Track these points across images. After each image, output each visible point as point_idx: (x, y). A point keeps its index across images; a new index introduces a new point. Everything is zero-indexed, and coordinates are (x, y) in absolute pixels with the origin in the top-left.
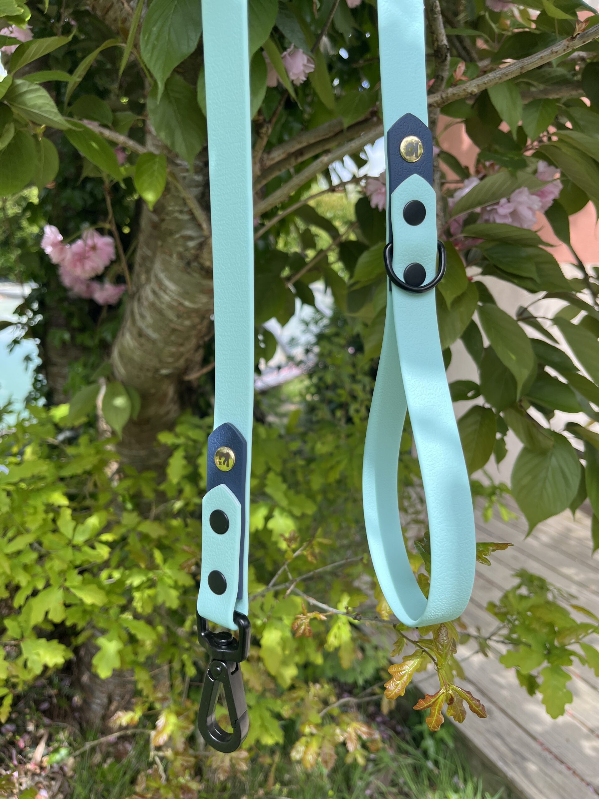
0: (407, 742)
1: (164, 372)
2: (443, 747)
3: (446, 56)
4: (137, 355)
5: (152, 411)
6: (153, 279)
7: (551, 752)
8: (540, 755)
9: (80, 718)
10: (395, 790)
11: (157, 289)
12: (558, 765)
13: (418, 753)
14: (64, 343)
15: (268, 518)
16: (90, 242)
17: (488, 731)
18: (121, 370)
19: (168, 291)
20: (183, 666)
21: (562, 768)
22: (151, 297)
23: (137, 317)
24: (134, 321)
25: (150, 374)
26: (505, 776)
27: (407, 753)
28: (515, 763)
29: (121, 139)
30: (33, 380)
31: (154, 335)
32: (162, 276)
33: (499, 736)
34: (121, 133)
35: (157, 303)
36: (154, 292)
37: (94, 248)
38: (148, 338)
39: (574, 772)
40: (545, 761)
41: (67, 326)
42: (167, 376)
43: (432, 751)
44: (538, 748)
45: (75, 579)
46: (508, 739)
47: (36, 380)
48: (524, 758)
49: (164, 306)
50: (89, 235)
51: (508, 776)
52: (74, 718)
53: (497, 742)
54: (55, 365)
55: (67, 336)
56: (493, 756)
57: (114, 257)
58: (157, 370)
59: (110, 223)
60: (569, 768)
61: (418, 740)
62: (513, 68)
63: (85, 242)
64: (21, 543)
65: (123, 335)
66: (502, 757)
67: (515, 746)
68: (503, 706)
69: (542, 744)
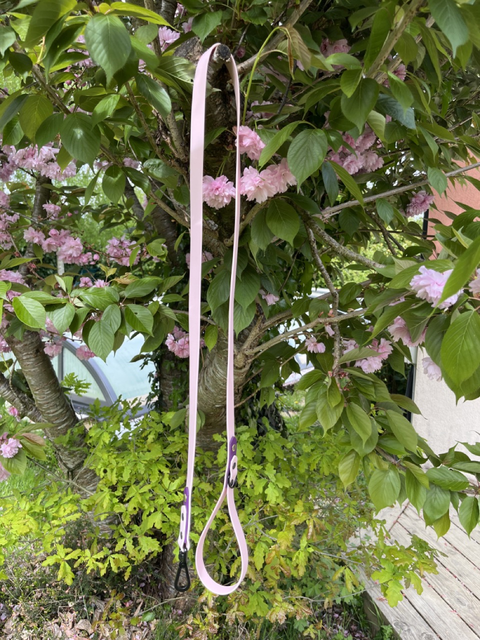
1: (217, 406)
6: (213, 365)
9: (162, 596)
14: (171, 368)
15: (265, 488)
20: (221, 567)
23: (206, 380)
25: (210, 406)
30: (152, 386)
32: (218, 366)
36: (213, 372)
38: (211, 391)
45: (167, 509)
47: (154, 386)
49: (217, 379)
52: (159, 596)
54: (165, 379)
55: (173, 365)
58: (214, 405)
64: (146, 488)
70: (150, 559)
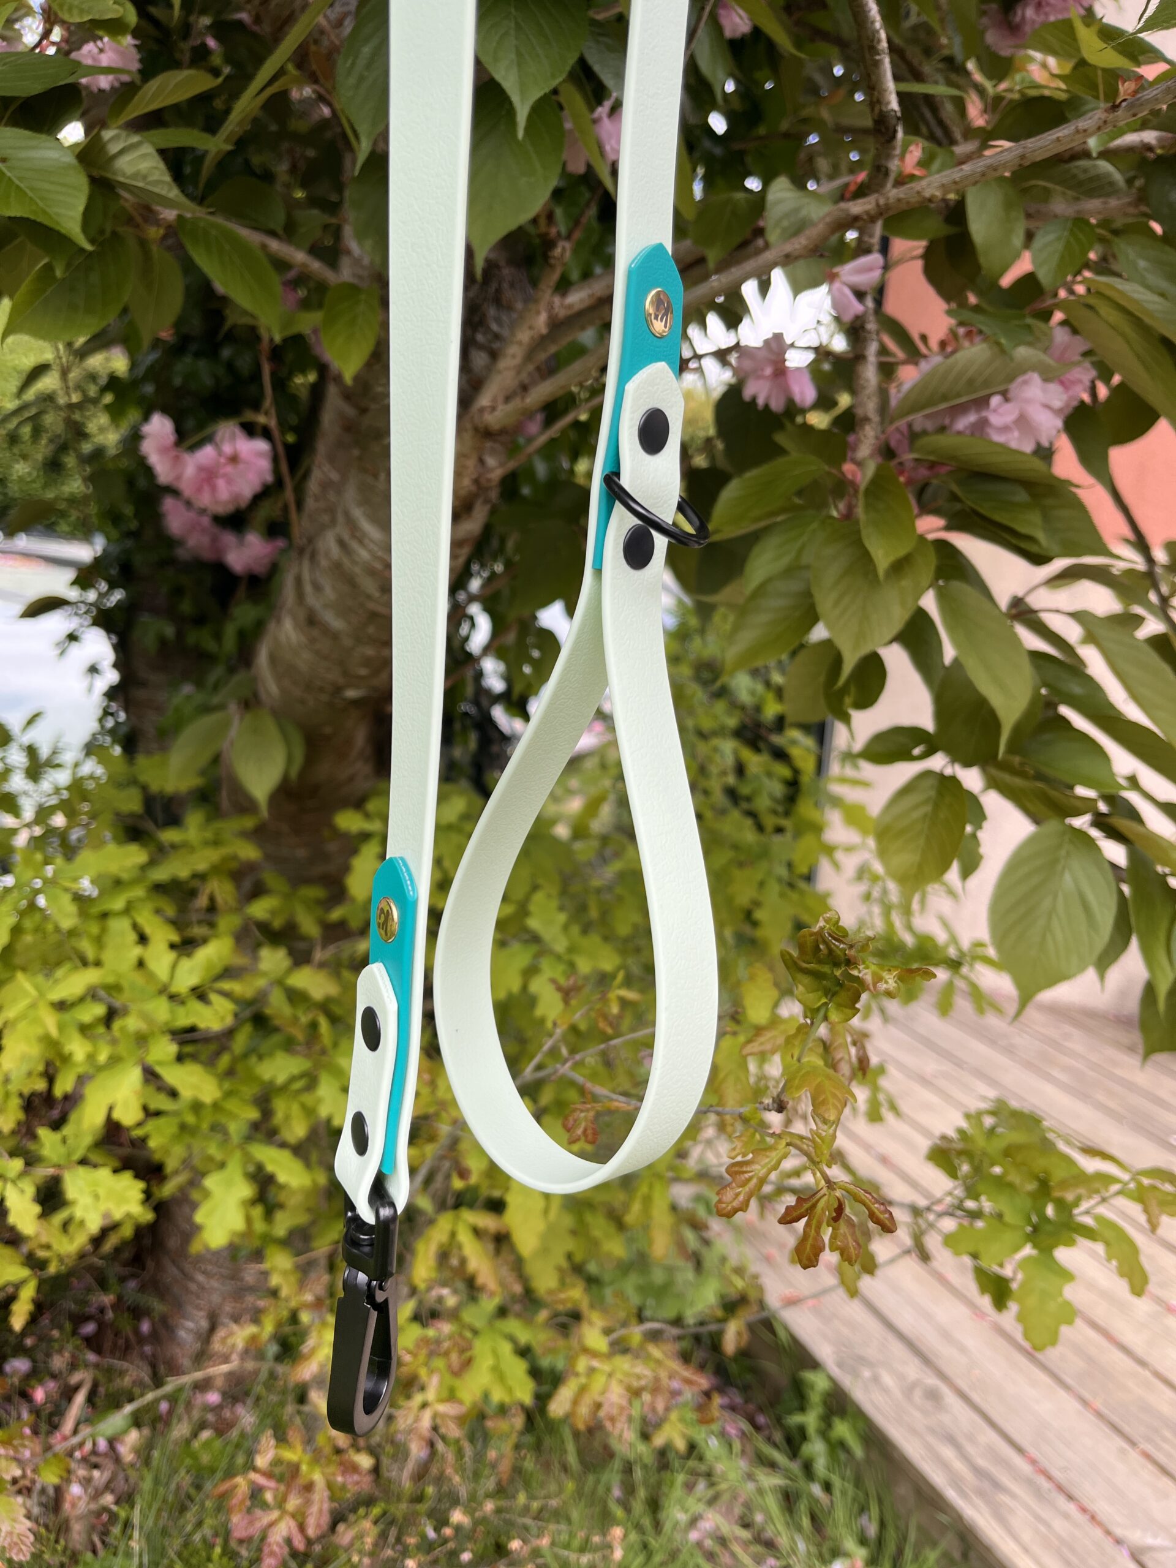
0: (775, 1445)
1: (351, 694)
2: (843, 1456)
3: (895, 131)
4: (304, 660)
5: (324, 770)
6: (341, 519)
7: (1049, 1478)
8: (1029, 1482)
9: (154, 1355)
10: (745, 1534)
11: (346, 537)
12: (1061, 1501)
13: (795, 1467)
14: (163, 642)
15: (529, 973)
16: (227, 449)
17: (932, 1430)
18: (270, 686)
19: (366, 541)
21: (1071, 1508)
22: (335, 551)
23: (308, 588)
24: (300, 596)
25: (324, 698)
26: (958, 1518)
27: (772, 1465)
28: (981, 1493)
29: (299, 256)
30: (99, 712)
31: (336, 623)
32: (357, 513)
33: (951, 1440)
34: (298, 247)
35: (346, 562)
36: (342, 544)
37: (234, 459)
38: (326, 631)
39: (1093, 1518)
40: (1038, 1493)
41: (171, 613)
42: (355, 703)
43: (821, 1465)
44: (1025, 1468)
45: (163, 1049)
46: (970, 1449)
47: (106, 713)
48: (997, 1485)
49: (357, 570)
50: (227, 435)
51: (965, 1516)
52: (143, 1356)
53: (948, 1453)
54: (143, 684)
55: (169, 631)
56: (937, 1478)
57: (269, 478)
58: (338, 690)
59: (266, 414)
60: (1084, 1510)
61: (794, 1442)
62: (1007, 157)
63: (218, 447)
64: (79, 985)
65: (279, 621)
66: (956, 1481)
67: (982, 1462)
68: (963, 1385)
69: (1033, 1462)
70: (108, 1246)
